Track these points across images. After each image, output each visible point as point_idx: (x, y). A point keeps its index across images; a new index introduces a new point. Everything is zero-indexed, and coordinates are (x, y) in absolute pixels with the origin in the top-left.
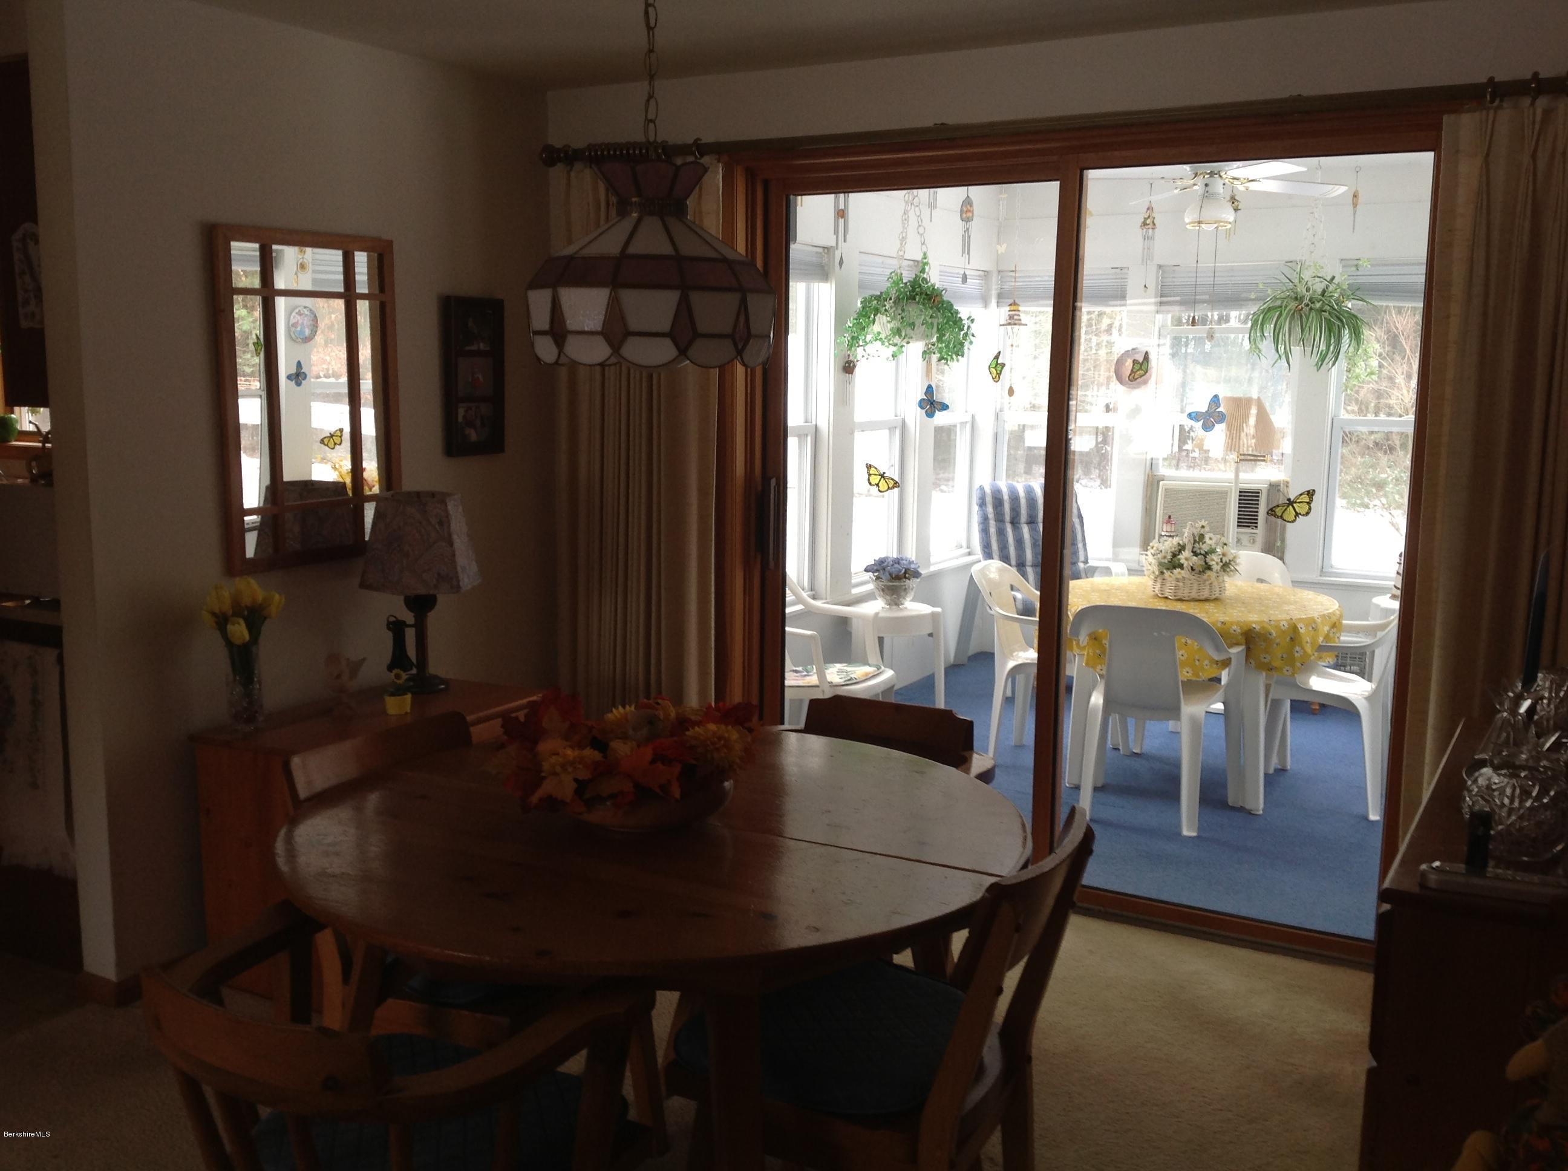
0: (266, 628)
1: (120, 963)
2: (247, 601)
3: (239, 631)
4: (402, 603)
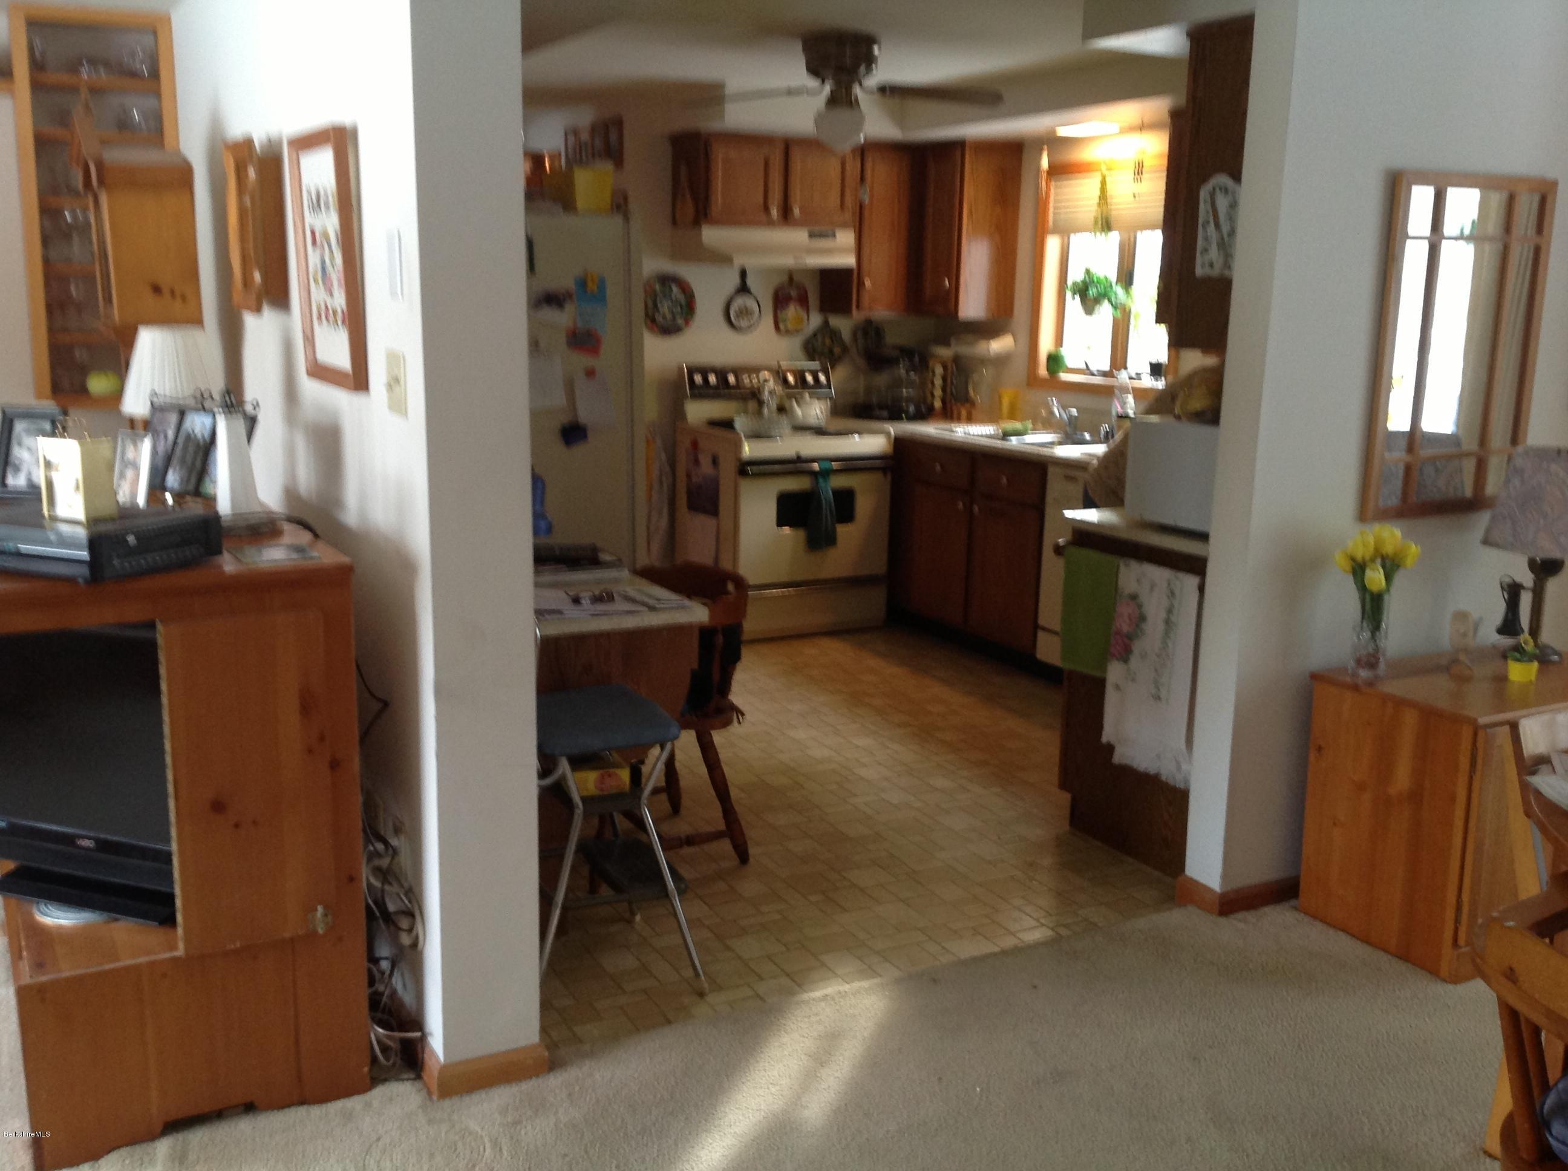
0: (1399, 579)
1: (1225, 876)
2: (1389, 549)
3: (1375, 577)
4: (1526, 565)
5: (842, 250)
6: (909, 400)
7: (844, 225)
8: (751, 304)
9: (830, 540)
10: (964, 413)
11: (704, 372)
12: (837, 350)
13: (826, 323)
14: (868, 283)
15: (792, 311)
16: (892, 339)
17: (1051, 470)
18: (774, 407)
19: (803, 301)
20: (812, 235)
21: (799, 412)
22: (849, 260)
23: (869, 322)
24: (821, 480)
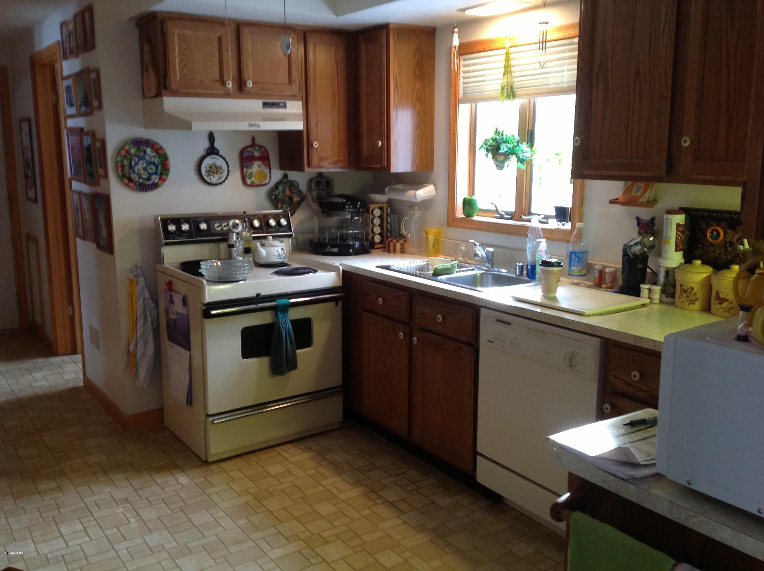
5: (293, 117)
6: (355, 237)
7: (293, 97)
8: (219, 162)
9: (292, 364)
10: (398, 245)
11: (177, 221)
12: (296, 199)
13: (286, 176)
14: (316, 144)
15: (256, 167)
16: (340, 188)
17: (483, 311)
18: (241, 248)
19: (265, 159)
20: (265, 105)
21: (263, 251)
22: (299, 126)
23: (320, 174)
24: (281, 316)
